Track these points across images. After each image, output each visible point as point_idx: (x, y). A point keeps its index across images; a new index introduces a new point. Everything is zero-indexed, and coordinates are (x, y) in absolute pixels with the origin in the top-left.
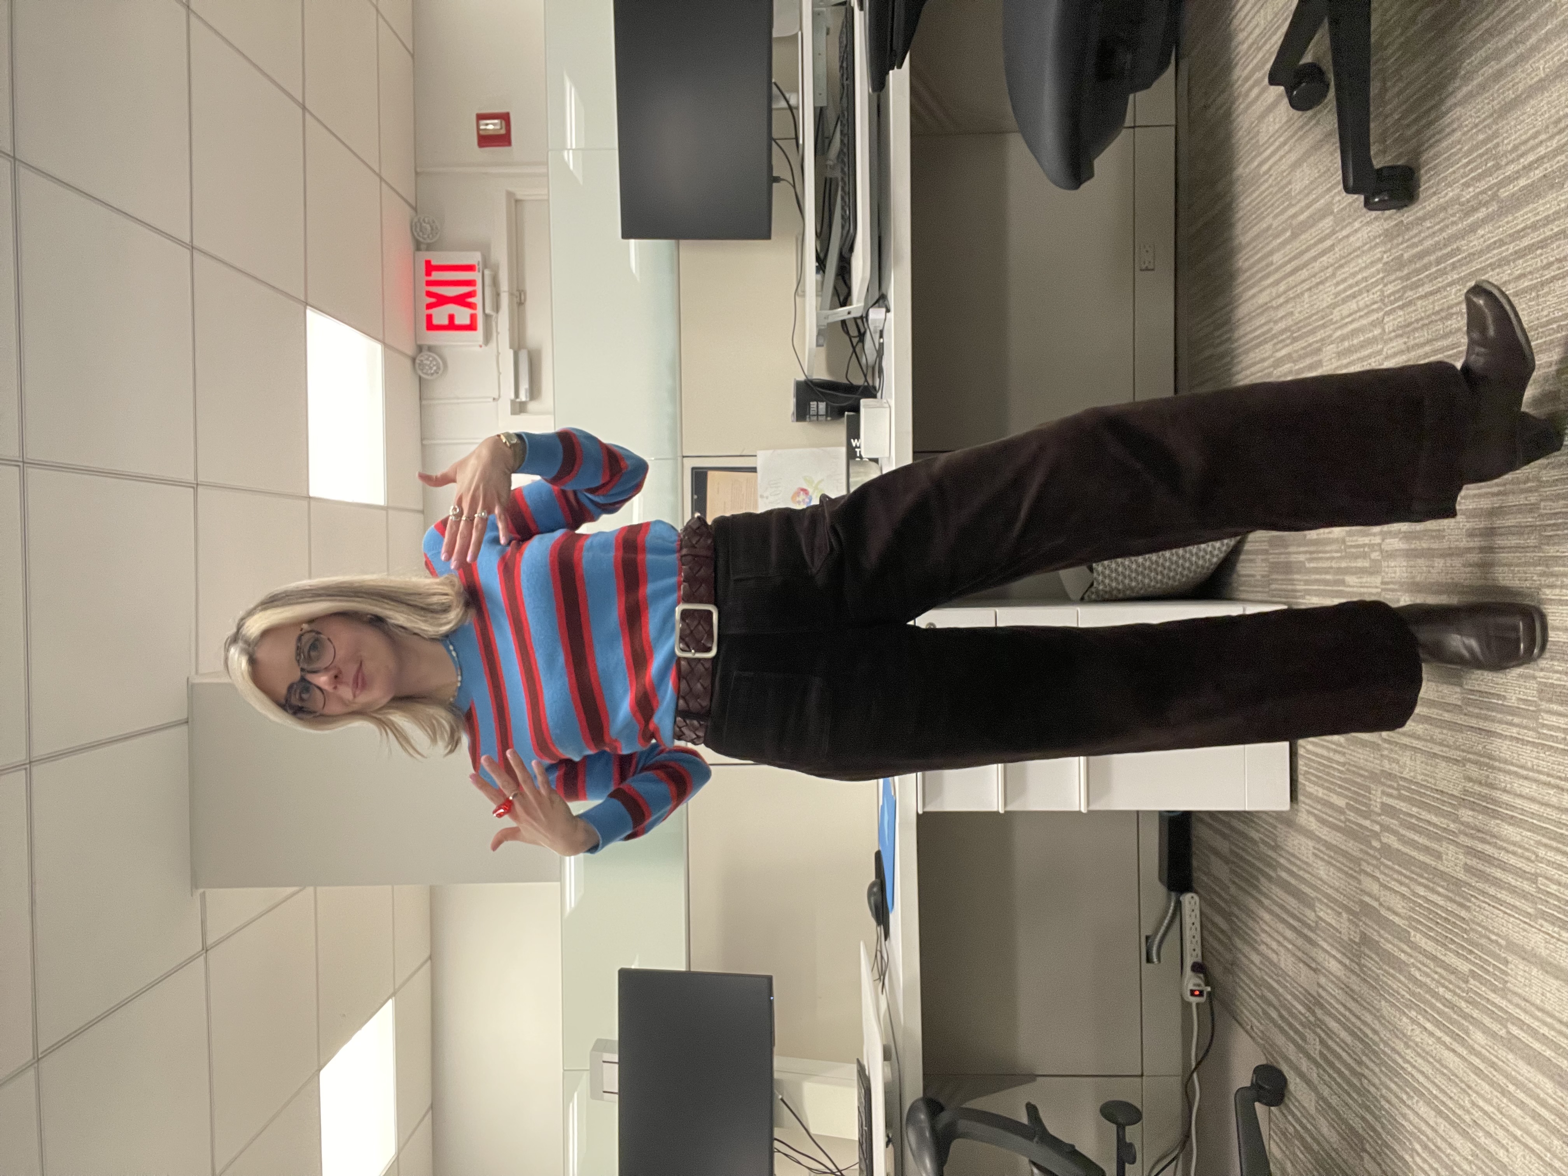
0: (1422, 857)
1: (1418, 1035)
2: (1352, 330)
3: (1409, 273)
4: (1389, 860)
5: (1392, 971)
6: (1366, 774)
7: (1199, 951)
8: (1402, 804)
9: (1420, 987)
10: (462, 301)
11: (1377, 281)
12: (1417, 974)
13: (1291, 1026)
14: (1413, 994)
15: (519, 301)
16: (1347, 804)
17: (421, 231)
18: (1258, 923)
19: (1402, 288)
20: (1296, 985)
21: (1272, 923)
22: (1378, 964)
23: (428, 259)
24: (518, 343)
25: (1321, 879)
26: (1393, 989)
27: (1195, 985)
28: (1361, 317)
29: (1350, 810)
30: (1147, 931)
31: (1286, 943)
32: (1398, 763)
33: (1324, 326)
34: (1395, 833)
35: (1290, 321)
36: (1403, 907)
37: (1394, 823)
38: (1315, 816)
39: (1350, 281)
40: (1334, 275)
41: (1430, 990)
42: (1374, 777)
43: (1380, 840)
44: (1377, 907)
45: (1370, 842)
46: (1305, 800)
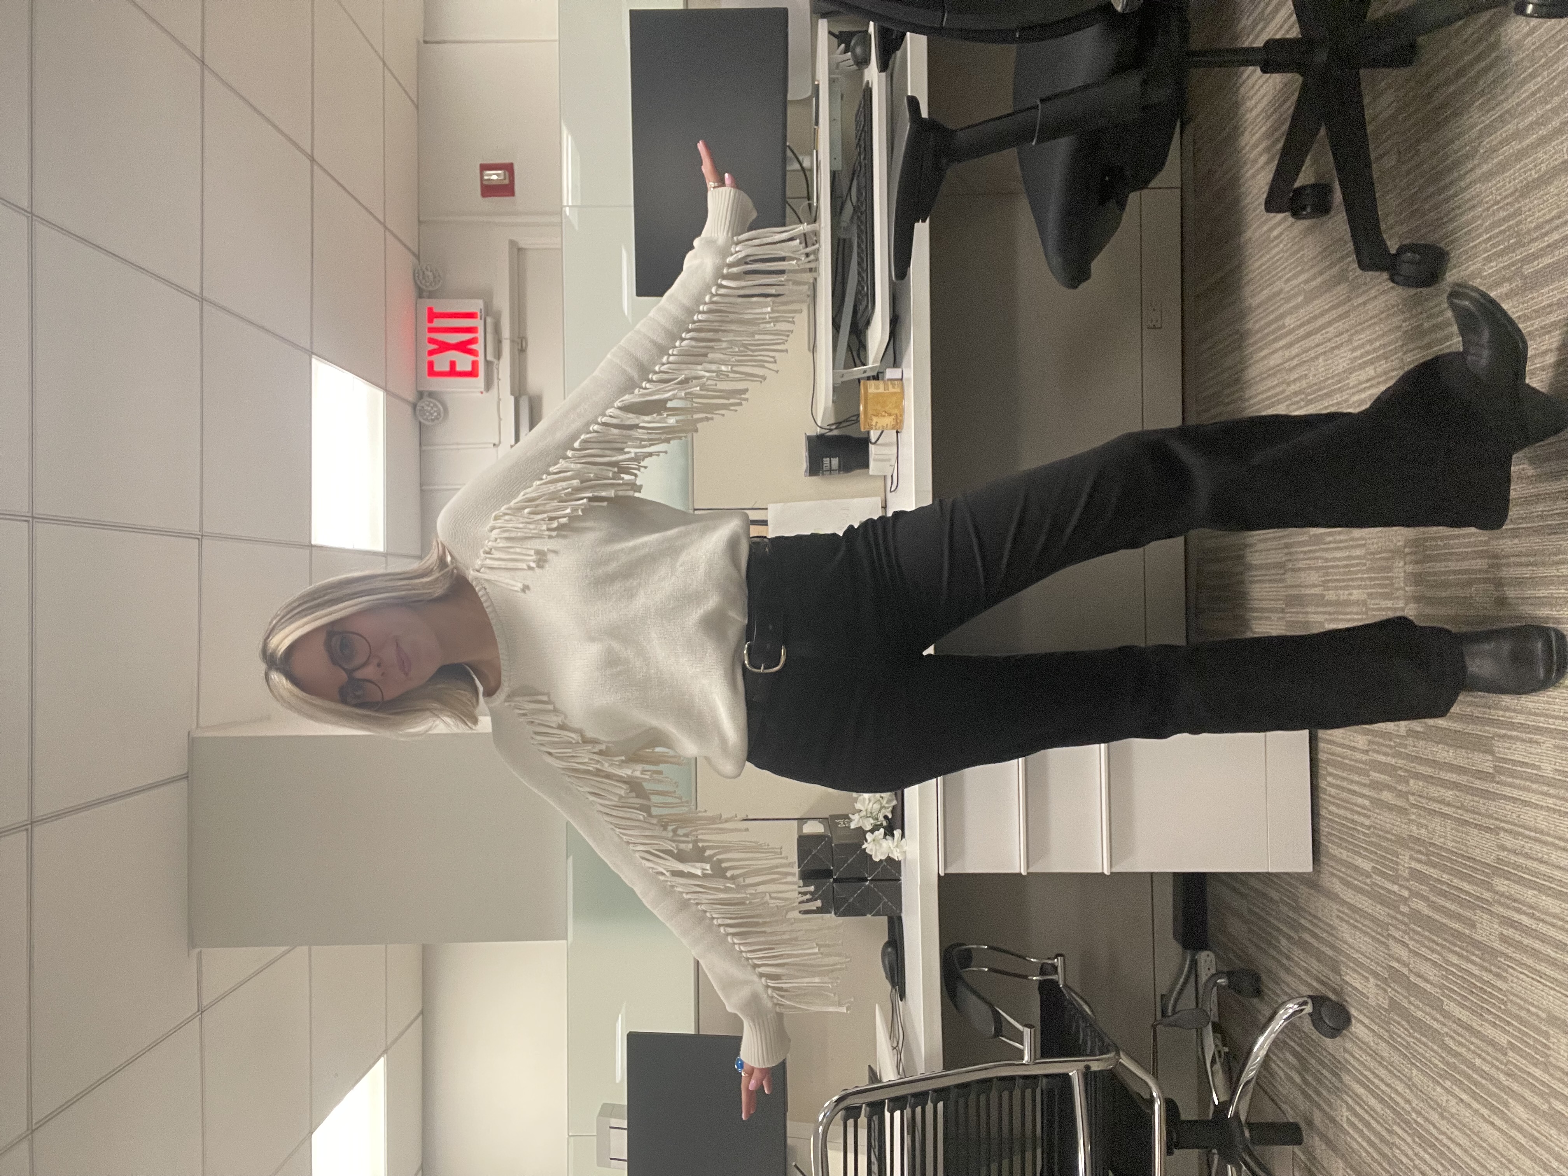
0: (1456, 926)
1: (1453, 1106)
3: (1430, 343)
4: (1419, 926)
5: (1424, 1039)
6: (1393, 838)
8: (1432, 870)
9: (1455, 1057)
10: (463, 347)
11: (1396, 348)
12: (1452, 1044)
13: (1315, 1090)
14: (1448, 1064)
15: (520, 348)
16: (1373, 867)
17: (424, 278)
18: (1279, 985)
20: (1320, 1049)
22: (1409, 1031)
23: (430, 306)
24: (519, 389)
25: (1346, 943)
26: (1425, 1057)
28: (1379, 383)
29: (1376, 874)
30: (1162, 989)
32: (1427, 828)
33: (1340, 390)
34: (1426, 899)
35: (1304, 383)
36: (1435, 975)
37: (1423, 889)
38: (1339, 878)
39: (1368, 348)
41: (1465, 1061)
42: (1402, 841)
43: (1409, 906)
44: (1407, 973)
45: (1398, 907)
46: (1331, 863)
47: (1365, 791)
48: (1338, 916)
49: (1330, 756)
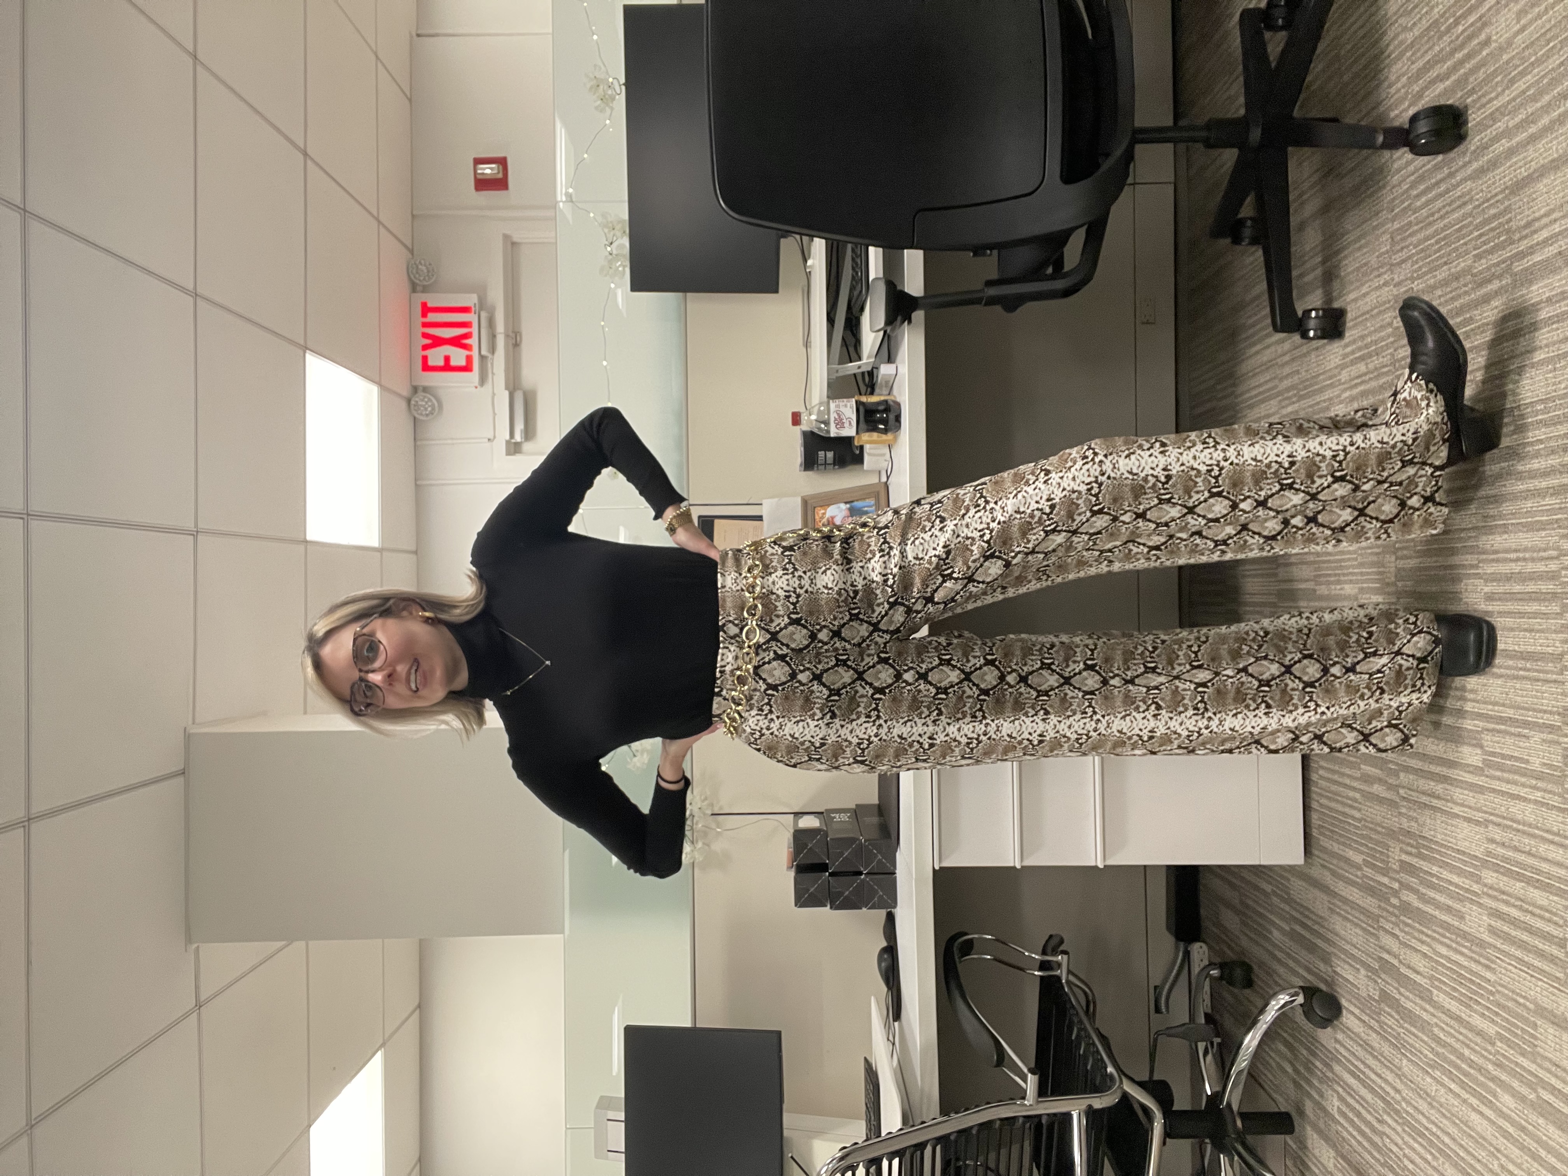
0: (1445, 917)
1: (1443, 1096)
2: (1361, 392)
4: (1409, 918)
5: (1413, 1029)
6: (1384, 831)
8: (1422, 862)
9: (1444, 1047)
10: (456, 342)
12: (1441, 1034)
13: (1306, 1080)
14: (1437, 1054)
15: (515, 342)
16: (1364, 860)
17: (417, 273)
20: (1311, 1039)
22: (1399, 1022)
23: (424, 300)
24: (514, 385)
25: (1337, 935)
26: (1415, 1048)
28: (1371, 379)
29: (1367, 867)
30: (1156, 980)
32: (1417, 821)
33: (1332, 386)
34: (1416, 892)
35: (1296, 380)
36: (1425, 966)
37: (1414, 881)
38: (1330, 870)
39: (1360, 344)
41: (1454, 1051)
42: (1392, 834)
43: (1399, 898)
44: (1397, 964)
45: (1389, 899)
46: (1321, 855)
47: (1356, 784)
48: (1330, 908)
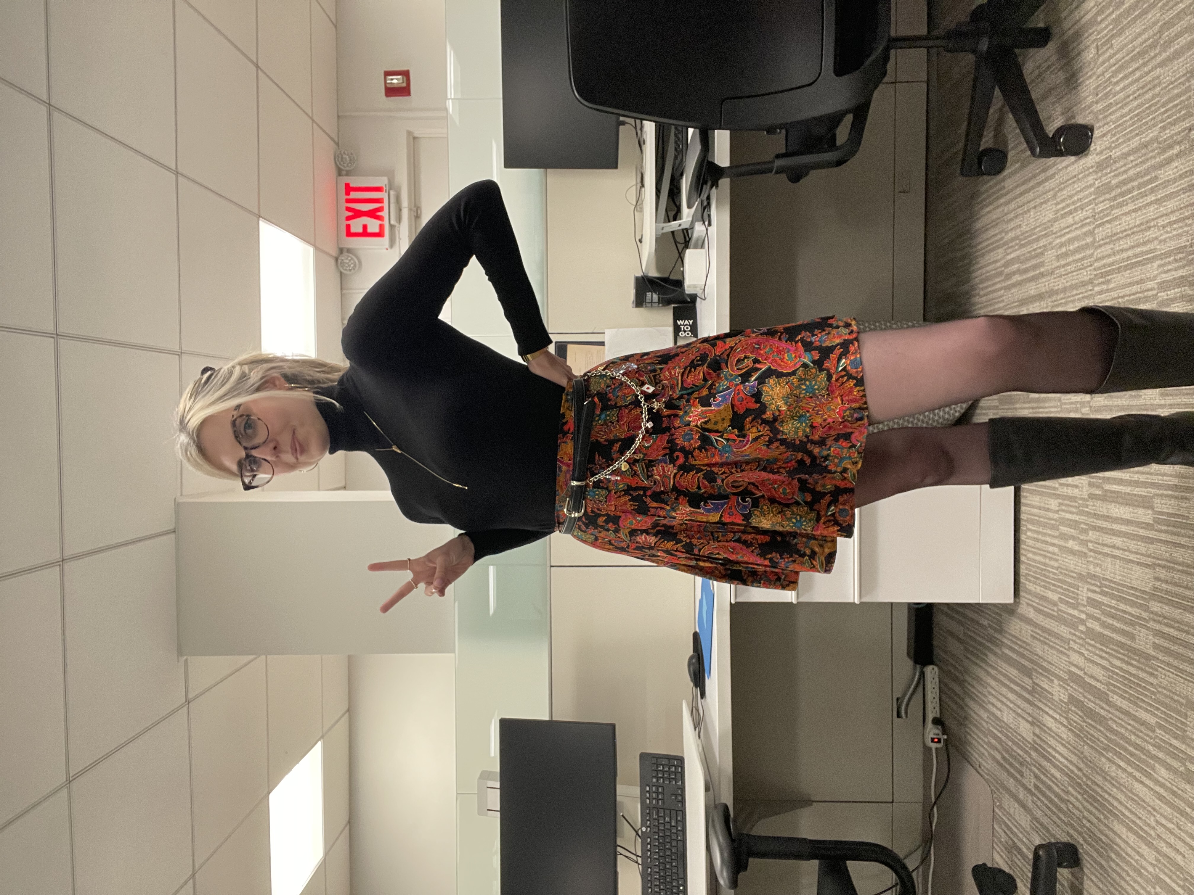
1: (1113, 771)
2: (1069, 239)
3: (1115, 196)
4: (1092, 640)
5: (1093, 723)
6: (1075, 575)
7: (938, 709)
8: (1104, 598)
9: (1116, 735)
10: (373, 214)
11: (1090, 201)
12: (1114, 726)
13: (1011, 764)
14: (1110, 740)
15: (416, 214)
16: (1060, 598)
17: (342, 160)
18: (986, 688)
19: (1110, 206)
20: (1015, 734)
21: (997, 688)
22: (1083, 718)
23: (348, 182)
25: (1037, 655)
26: (1094, 737)
27: (934, 734)
28: (1076, 229)
29: (1062, 603)
30: (898, 694)
31: (1008, 703)
32: (1101, 567)
33: (1046, 235)
34: (1097, 619)
35: (1018, 232)
36: (1103, 676)
37: (1097, 613)
38: (1034, 607)
39: (1068, 202)
40: (1055, 196)
41: (1124, 737)
42: (1081, 577)
43: (1086, 625)
44: (1083, 675)
45: (1077, 627)
46: (1027, 596)
47: (1056, 541)
48: (1032, 636)
49: (1030, 516)
